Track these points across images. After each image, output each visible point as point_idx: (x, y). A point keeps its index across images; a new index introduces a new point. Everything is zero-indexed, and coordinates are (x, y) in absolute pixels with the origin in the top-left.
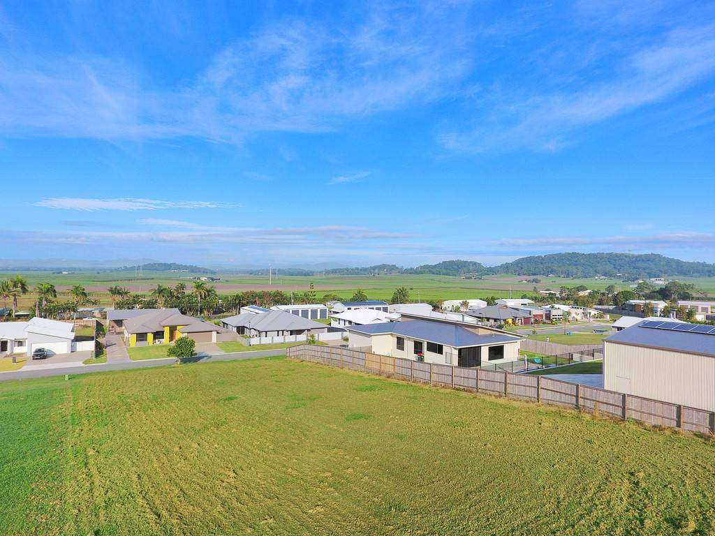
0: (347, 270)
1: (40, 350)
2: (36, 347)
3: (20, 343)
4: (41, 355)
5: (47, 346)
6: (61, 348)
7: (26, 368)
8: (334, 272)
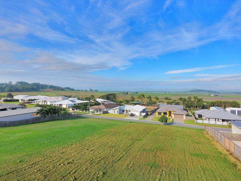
1: (132, 114)
2: (132, 113)
3: (130, 111)
5: (134, 113)
6: (138, 114)
7: (126, 118)
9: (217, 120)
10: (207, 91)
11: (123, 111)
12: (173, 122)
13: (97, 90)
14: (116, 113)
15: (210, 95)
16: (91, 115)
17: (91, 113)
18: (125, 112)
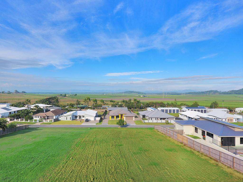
0: (195, 92)
1: (87, 119)
2: (86, 118)
3: (84, 117)
4: (87, 121)
5: (89, 118)
6: (92, 119)
8: (189, 93)
9: (157, 119)
10: (137, 92)
11: (76, 117)
12: (127, 124)
13: (25, 92)
14: (69, 119)
15: (140, 96)
16: (40, 124)
17: (38, 122)
18: (78, 118)
